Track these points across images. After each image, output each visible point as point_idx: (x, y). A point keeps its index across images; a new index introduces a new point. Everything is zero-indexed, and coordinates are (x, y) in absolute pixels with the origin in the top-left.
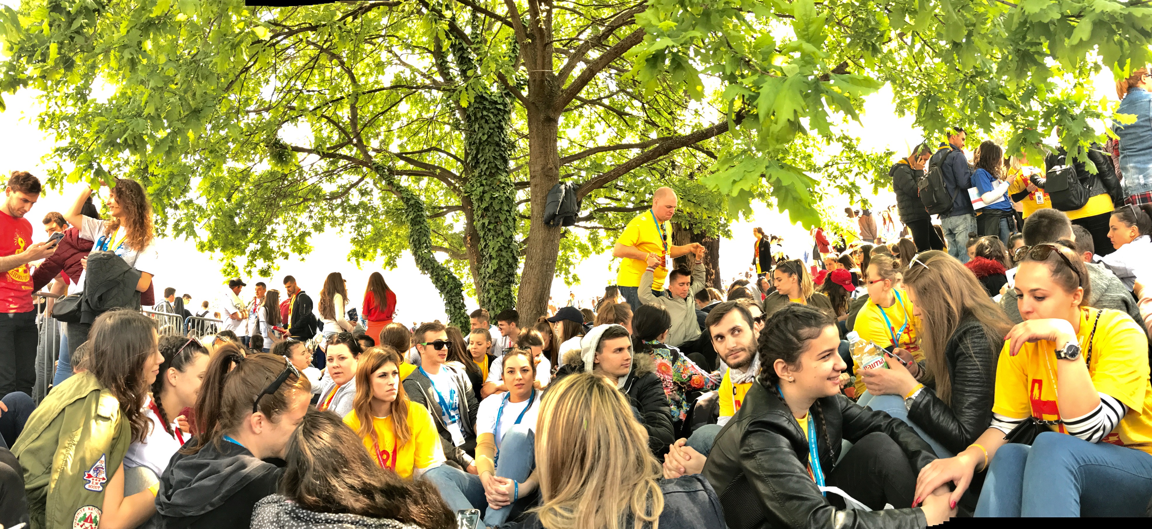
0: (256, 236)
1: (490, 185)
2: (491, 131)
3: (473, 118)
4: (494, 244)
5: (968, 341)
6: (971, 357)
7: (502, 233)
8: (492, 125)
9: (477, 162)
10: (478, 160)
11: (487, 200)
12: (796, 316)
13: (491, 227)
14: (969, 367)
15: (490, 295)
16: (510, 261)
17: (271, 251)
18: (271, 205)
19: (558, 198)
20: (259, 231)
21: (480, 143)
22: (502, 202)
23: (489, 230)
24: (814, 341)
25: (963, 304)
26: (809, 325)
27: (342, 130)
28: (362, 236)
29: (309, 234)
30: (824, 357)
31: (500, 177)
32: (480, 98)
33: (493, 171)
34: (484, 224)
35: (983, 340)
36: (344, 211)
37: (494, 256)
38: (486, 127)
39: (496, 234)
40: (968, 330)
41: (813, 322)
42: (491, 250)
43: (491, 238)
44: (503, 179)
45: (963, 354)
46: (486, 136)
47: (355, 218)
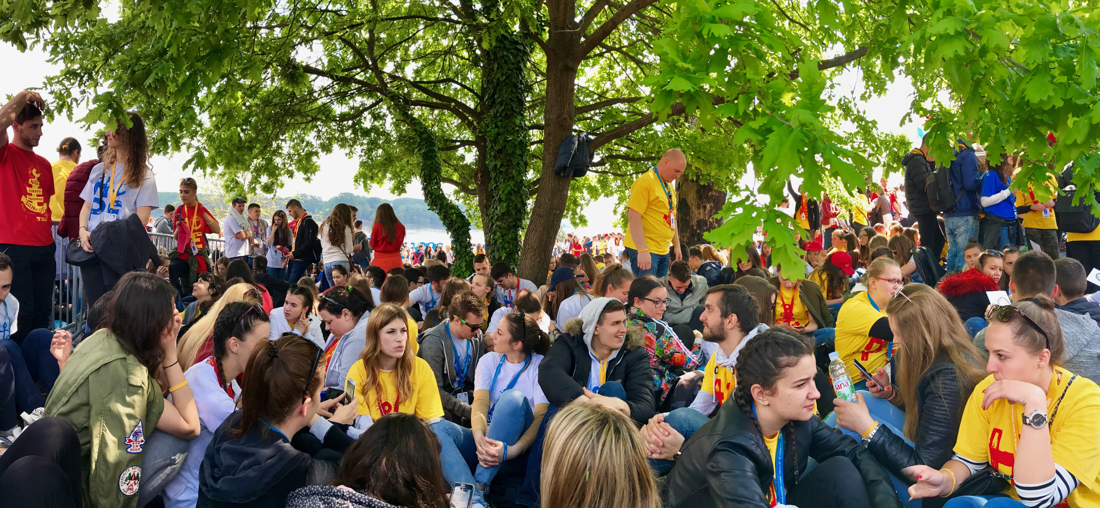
0: (262, 153)
1: (505, 127)
2: (510, 72)
3: (492, 57)
4: (503, 188)
5: (939, 382)
6: (940, 397)
7: (513, 177)
8: (511, 66)
9: (494, 102)
10: (494, 100)
11: (501, 142)
12: (777, 343)
13: (503, 169)
14: (937, 407)
15: (496, 237)
16: (519, 206)
17: (276, 168)
18: (278, 121)
19: (571, 149)
20: (265, 147)
21: (498, 84)
22: (515, 146)
23: (501, 172)
24: (790, 369)
25: (940, 342)
26: (788, 354)
27: (357, 52)
28: (372, 160)
29: (316, 154)
30: (799, 386)
31: (514, 120)
32: (502, 39)
33: (509, 113)
34: (496, 165)
35: (954, 383)
36: (355, 132)
37: (503, 199)
38: (505, 67)
39: (507, 178)
40: (940, 371)
41: (792, 350)
42: (501, 192)
43: (502, 180)
44: (518, 122)
45: (933, 393)
46: (504, 77)
47: (365, 142)
